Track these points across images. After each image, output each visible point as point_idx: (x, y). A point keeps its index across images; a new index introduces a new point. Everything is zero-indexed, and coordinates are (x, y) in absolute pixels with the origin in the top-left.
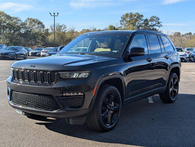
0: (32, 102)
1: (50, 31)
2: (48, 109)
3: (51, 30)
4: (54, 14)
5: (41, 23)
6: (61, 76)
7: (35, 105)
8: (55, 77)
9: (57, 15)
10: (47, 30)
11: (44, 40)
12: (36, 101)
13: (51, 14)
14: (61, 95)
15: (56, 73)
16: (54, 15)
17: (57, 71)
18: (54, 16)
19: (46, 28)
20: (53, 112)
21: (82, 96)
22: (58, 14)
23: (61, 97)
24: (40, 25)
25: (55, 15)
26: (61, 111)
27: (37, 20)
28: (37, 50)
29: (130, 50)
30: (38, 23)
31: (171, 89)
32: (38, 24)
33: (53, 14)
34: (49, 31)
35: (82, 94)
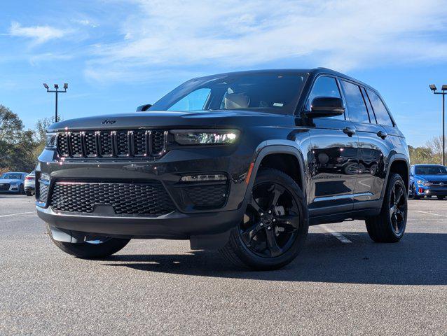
0: (106, 202)
1: (37, 138)
2: (145, 212)
3: (38, 135)
4: (56, 86)
5: (14, 117)
6: (178, 139)
7: (114, 207)
8: (163, 141)
9: (64, 90)
10: (29, 134)
11: (20, 159)
12: (118, 198)
13: (48, 88)
14: (176, 179)
15: (166, 133)
16: (55, 90)
17: (168, 128)
18: (57, 92)
19: (25, 129)
20: (159, 218)
21: (225, 183)
22: (66, 87)
23: (177, 183)
24: (9, 122)
25: (58, 90)
26: (177, 216)
27: (3, 107)
28: (11, 178)
29: (310, 102)
30: (4, 115)
31: (392, 210)
32: (6, 118)
33: (52, 88)
34: (33, 137)
35: (223, 179)
